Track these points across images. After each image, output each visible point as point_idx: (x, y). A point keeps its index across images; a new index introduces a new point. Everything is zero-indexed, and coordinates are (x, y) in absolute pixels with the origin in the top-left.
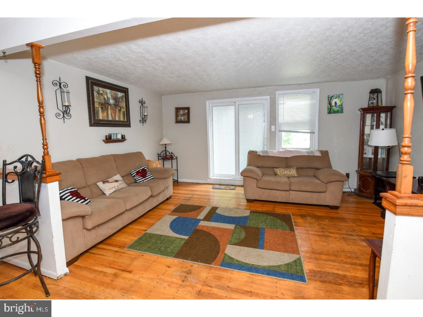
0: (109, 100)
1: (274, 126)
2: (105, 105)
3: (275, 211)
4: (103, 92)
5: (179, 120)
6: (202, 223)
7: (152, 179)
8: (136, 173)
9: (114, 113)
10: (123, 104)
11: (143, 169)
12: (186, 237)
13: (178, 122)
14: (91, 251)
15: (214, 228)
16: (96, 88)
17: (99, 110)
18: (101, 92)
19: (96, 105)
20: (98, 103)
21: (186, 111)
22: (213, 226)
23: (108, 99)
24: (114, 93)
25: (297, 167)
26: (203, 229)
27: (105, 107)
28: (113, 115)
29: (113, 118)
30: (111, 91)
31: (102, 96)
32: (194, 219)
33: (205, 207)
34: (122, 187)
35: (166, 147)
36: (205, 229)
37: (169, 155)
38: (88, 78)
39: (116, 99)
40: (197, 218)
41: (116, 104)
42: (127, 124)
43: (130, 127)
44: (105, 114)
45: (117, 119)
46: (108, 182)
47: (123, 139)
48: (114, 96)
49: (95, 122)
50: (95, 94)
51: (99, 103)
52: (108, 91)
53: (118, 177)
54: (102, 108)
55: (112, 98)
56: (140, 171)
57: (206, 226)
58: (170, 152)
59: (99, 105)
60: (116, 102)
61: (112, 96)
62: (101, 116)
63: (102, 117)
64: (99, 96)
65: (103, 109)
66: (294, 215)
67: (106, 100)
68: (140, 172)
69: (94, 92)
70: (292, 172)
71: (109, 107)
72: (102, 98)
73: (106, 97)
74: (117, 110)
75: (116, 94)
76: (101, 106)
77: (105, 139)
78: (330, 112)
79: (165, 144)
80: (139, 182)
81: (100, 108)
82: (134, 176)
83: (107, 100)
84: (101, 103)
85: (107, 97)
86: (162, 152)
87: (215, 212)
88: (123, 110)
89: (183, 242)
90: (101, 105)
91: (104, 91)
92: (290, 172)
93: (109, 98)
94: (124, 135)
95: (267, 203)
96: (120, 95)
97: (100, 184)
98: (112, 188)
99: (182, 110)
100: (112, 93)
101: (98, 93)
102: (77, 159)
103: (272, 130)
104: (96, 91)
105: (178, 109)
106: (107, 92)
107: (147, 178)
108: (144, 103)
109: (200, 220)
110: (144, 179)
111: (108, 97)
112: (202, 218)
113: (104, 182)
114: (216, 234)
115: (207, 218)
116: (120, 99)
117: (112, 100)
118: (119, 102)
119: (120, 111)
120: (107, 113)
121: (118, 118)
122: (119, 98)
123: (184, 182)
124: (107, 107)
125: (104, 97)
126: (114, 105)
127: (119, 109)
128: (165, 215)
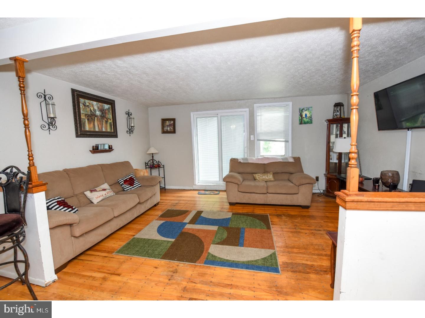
0: (96, 112)
1: (253, 136)
2: (91, 117)
3: (254, 212)
4: (89, 104)
5: (166, 131)
6: (188, 226)
7: (139, 187)
8: (123, 182)
9: (100, 124)
10: (110, 116)
11: (130, 177)
12: (173, 240)
13: (164, 132)
14: (79, 258)
15: (199, 230)
16: (82, 100)
17: (85, 122)
18: (87, 104)
19: (83, 117)
20: (84, 115)
21: (172, 122)
22: (198, 228)
23: (95, 110)
24: (100, 105)
25: (274, 172)
26: (188, 232)
27: (92, 118)
28: (100, 127)
29: (100, 129)
30: (98, 103)
31: (88, 107)
32: (180, 223)
33: (191, 211)
34: (109, 195)
35: (153, 157)
36: (190, 232)
37: (156, 163)
38: (73, 91)
39: (102, 111)
40: (184, 222)
41: (102, 115)
42: (114, 134)
43: (117, 137)
44: (92, 125)
45: (104, 130)
46: (95, 191)
47: (110, 149)
48: (100, 107)
49: (81, 133)
50: (81, 106)
51: (86, 115)
52: (95, 103)
53: (106, 186)
54: (88, 119)
55: (99, 110)
56: (128, 179)
57: (192, 229)
58: (157, 161)
59: (85, 117)
60: (103, 113)
61: (98, 108)
62: (88, 127)
63: (89, 128)
64: (85, 107)
65: (90, 120)
66: (271, 215)
67: (92, 112)
68: (128, 181)
69: (80, 104)
70: (270, 177)
71: (96, 118)
72: (88, 109)
73: (92, 109)
74: (104, 121)
75: (102, 106)
76: (88, 118)
77: (91, 149)
78: (301, 123)
79: (153, 154)
80: (127, 190)
81: (86, 120)
82: (122, 185)
83: (93, 111)
84: (87, 114)
85: (94, 108)
86: (149, 161)
87: (200, 216)
88: (109, 121)
89: (169, 245)
90: (88, 116)
91: (90, 103)
92: (268, 177)
93: (96, 110)
94: (112, 146)
95: (248, 205)
96: (106, 106)
97: (88, 193)
98: (100, 197)
99: (168, 122)
100: (99, 105)
101: (84, 105)
102: (63, 170)
103: (252, 139)
104: (82, 103)
105: (164, 121)
106: (93, 104)
107: (134, 186)
108: (131, 114)
109: (186, 224)
110: (132, 187)
111: (95, 109)
112: (188, 222)
113: (91, 191)
114: (201, 235)
115: (193, 222)
116: (107, 111)
117: (99, 111)
118: (105, 114)
119: (107, 122)
120: (94, 125)
121: (105, 129)
122: (106, 110)
123: (171, 189)
124: (93, 119)
125: (90, 109)
126: (101, 116)
127: (106, 120)
128: (152, 221)
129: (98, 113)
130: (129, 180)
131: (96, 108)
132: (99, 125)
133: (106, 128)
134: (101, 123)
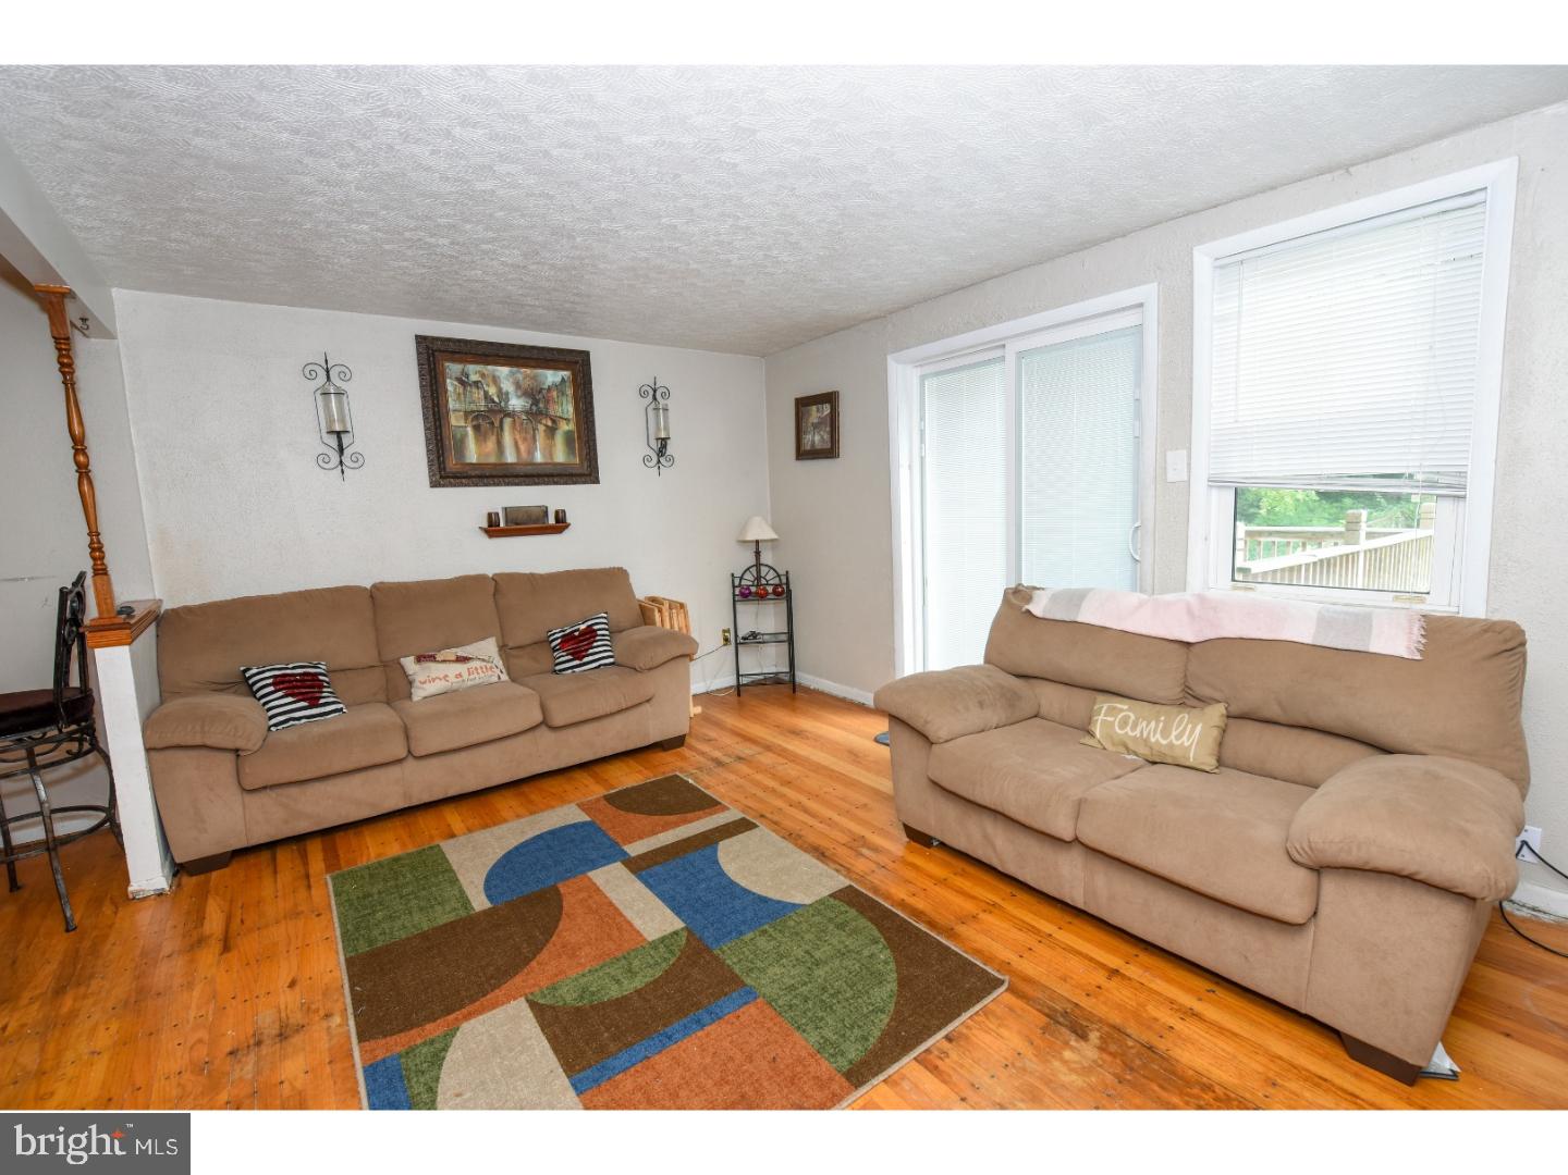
0: (507, 400)
2: (489, 418)
4: (483, 375)
5: (808, 448)
7: (605, 665)
8: (559, 641)
9: (525, 439)
10: (568, 409)
13: (803, 454)
16: (453, 369)
17: (464, 436)
18: (474, 378)
19: (456, 420)
20: (462, 413)
21: (827, 409)
23: (502, 394)
24: (526, 376)
27: (492, 423)
28: (523, 447)
29: (524, 455)
30: (515, 369)
31: (478, 388)
33: (725, 808)
35: (758, 553)
38: (421, 340)
39: (535, 395)
41: (534, 408)
42: (585, 471)
43: (597, 481)
44: (491, 444)
45: (539, 457)
47: (561, 524)
48: (526, 384)
49: (446, 470)
50: (451, 385)
51: (467, 414)
52: (503, 371)
53: (488, 647)
54: (477, 428)
55: (519, 393)
56: (577, 634)
58: (782, 572)
59: (466, 419)
60: (536, 402)
61: (518, 385)
62: (473, 453)
63: (479, 456)
64: (465, 389)
65: (482, 429)
67: (494, 402)
68: (576, 637)
69: (448, 381)
71: (507, 421)
72: (478, 395)
73: (492, 391)
74: (541, 428)
75: (534, 378)
76: (474, 423)
77: (485, 525)
79: (757, 542)
81: (470, 431)
82: (554, 649)
83: (496, 399)
84: (474, 412)
85: (500, 390)
86: (748, 569)
88: (565, 427)
90: (476, 418)
91: (486, 373)
93: (507, 394)
94: (564, 511)
96: (551, 377)
97: (409, 663)
98: (434, 680)
99: (814, 408)
100: (520, 377)
101: (463, 381)
102: (374, 586)
104: (454, 375)
105: (803, 404)
106: (497, 374)
107: (586, 660)
108: (667, 394)
110: (577, 662)
111: (504, 390)
113: (420, 659)
116: (555, 394)
117: (519, 397)
118: (547, 402)
119: (551, 431)
120: (500, 444)
121: (544, 455)
122: (549, 389)
124: (497, 424)
125: (486, 393)
126: (527, 413)
127: (550, 423)
129: (517, 403)
130: (580, 635)
131: (507, 386)
132: (520, 443)
133: (549, 451)
134: (529, 436)
